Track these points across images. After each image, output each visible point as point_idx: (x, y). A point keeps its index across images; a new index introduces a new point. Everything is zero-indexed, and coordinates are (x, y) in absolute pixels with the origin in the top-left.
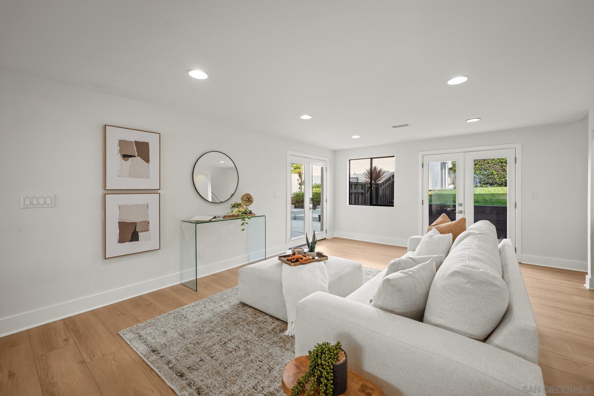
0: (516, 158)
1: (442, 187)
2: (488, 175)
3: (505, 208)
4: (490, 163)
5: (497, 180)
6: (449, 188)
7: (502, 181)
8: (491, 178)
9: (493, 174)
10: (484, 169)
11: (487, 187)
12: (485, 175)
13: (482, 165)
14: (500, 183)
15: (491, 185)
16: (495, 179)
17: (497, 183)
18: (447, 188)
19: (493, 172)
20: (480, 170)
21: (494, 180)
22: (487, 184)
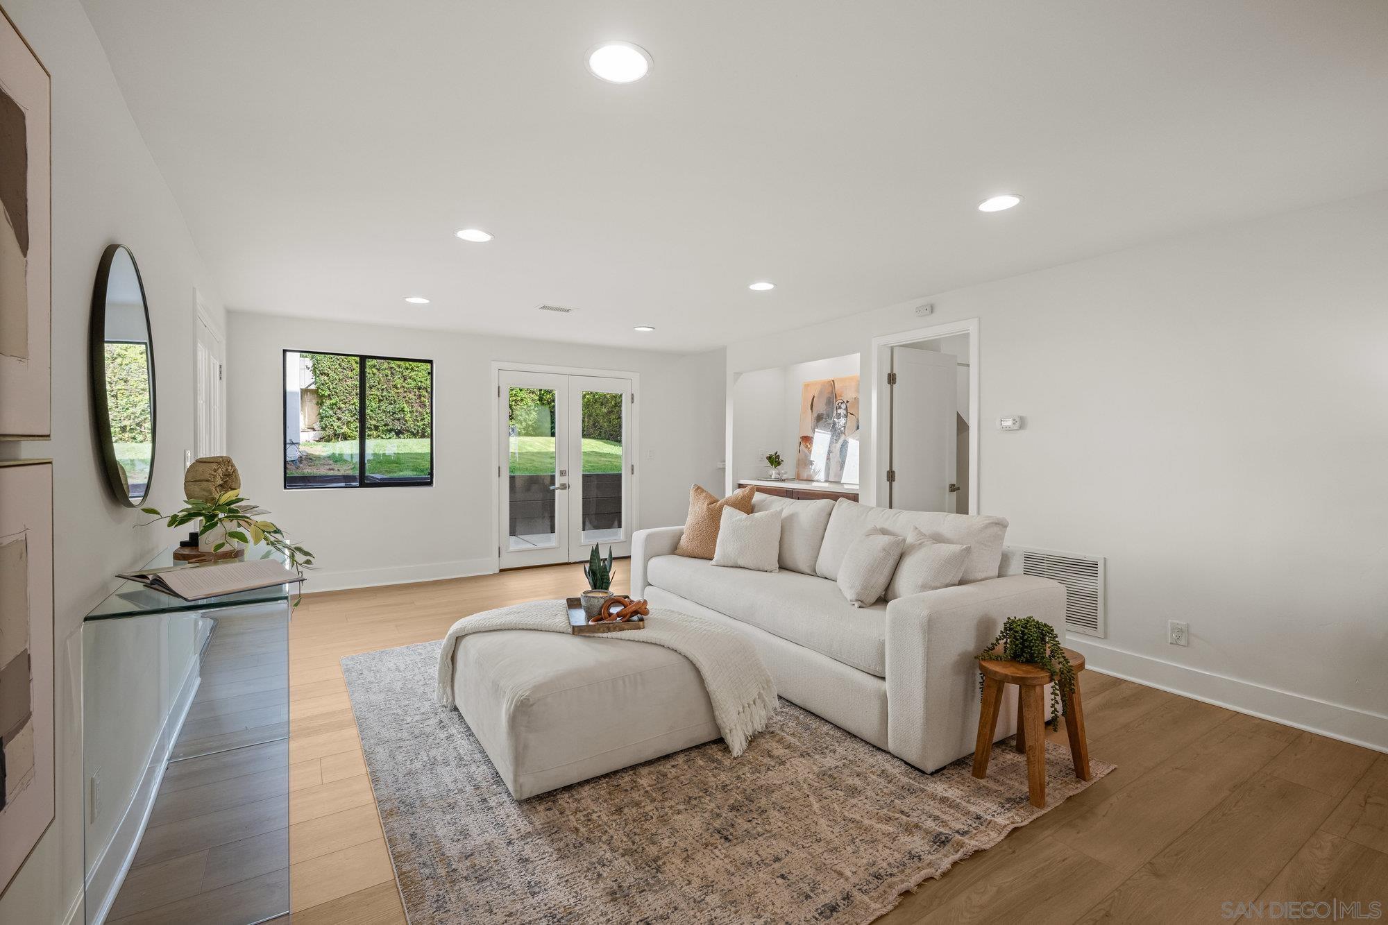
0: (633, 395)
2: (394, 413)
3: (620, 476)
4: (399, 386)
5: (411, 424)
7: (419, 427)
8: (399, 420)
9: (404, 411)
10: (387, 399)
11: (390, 438)
12: (389, 412)
13: (383, 390)
14: (415, 429)
15: (399, 433)
16: (406, 421)
17: (408, 431)
19: (404, 407)
20: (380, 401)
21: (404, 425)
22: (390, 431)
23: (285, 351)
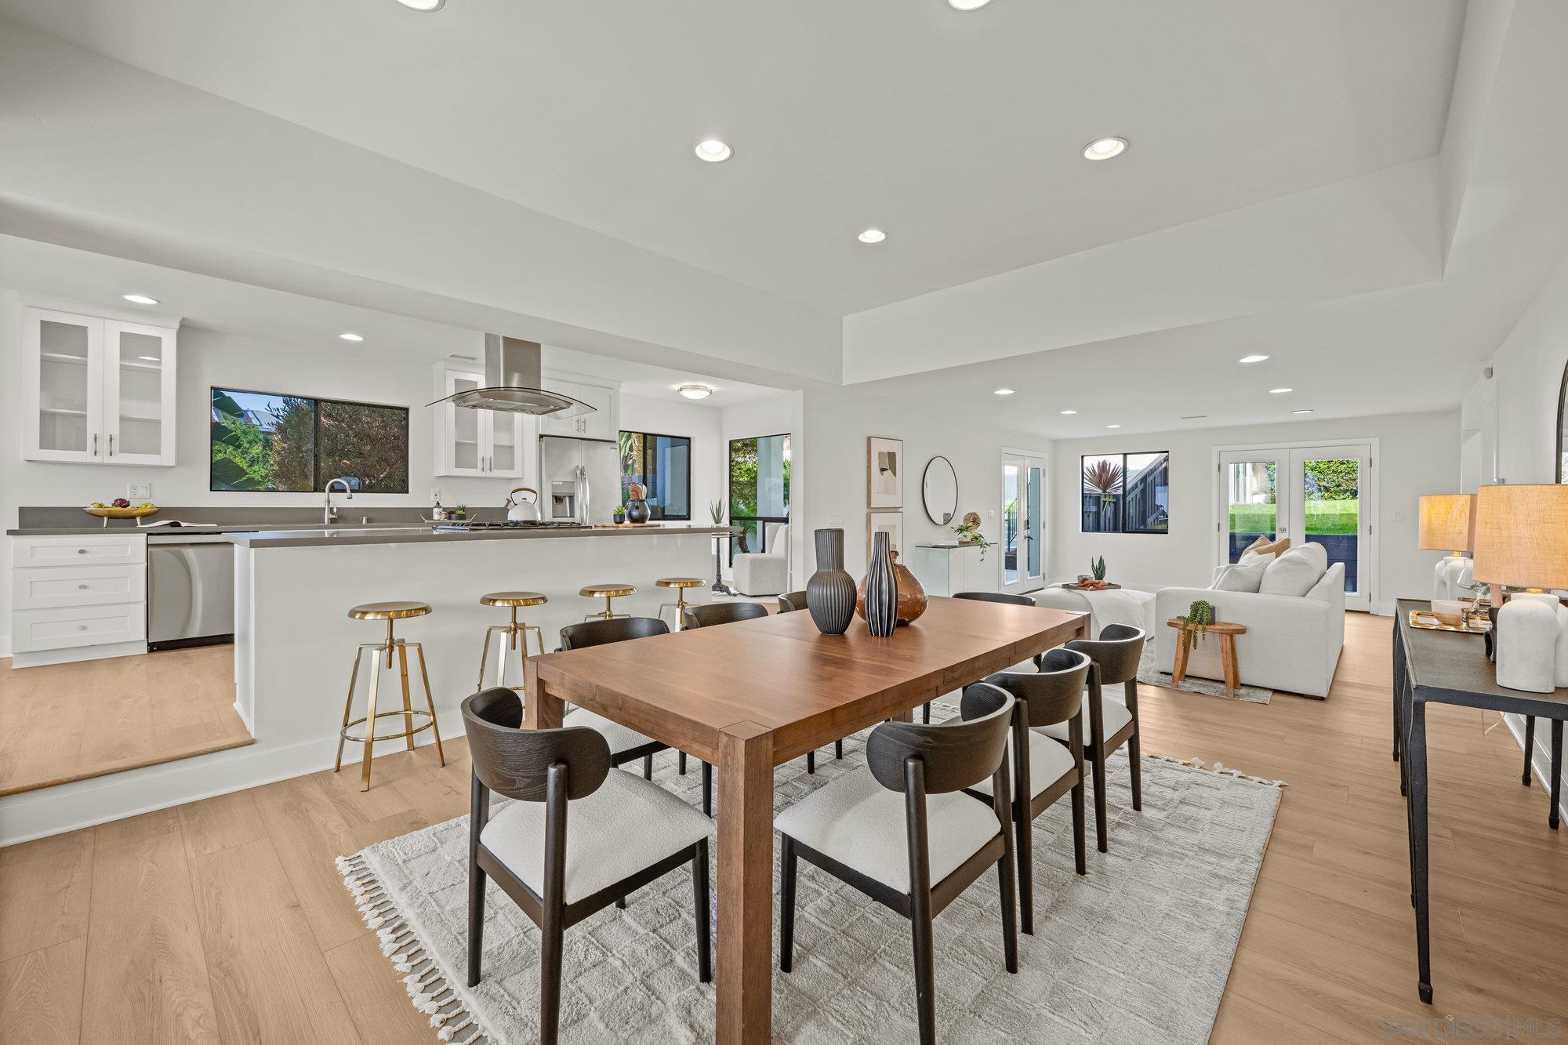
0: (1371, 459)
1: (1238, 500)
3: (1356, 537)
6: (1255, 502)
18: (1248, 501)
23: (1082, 457)
